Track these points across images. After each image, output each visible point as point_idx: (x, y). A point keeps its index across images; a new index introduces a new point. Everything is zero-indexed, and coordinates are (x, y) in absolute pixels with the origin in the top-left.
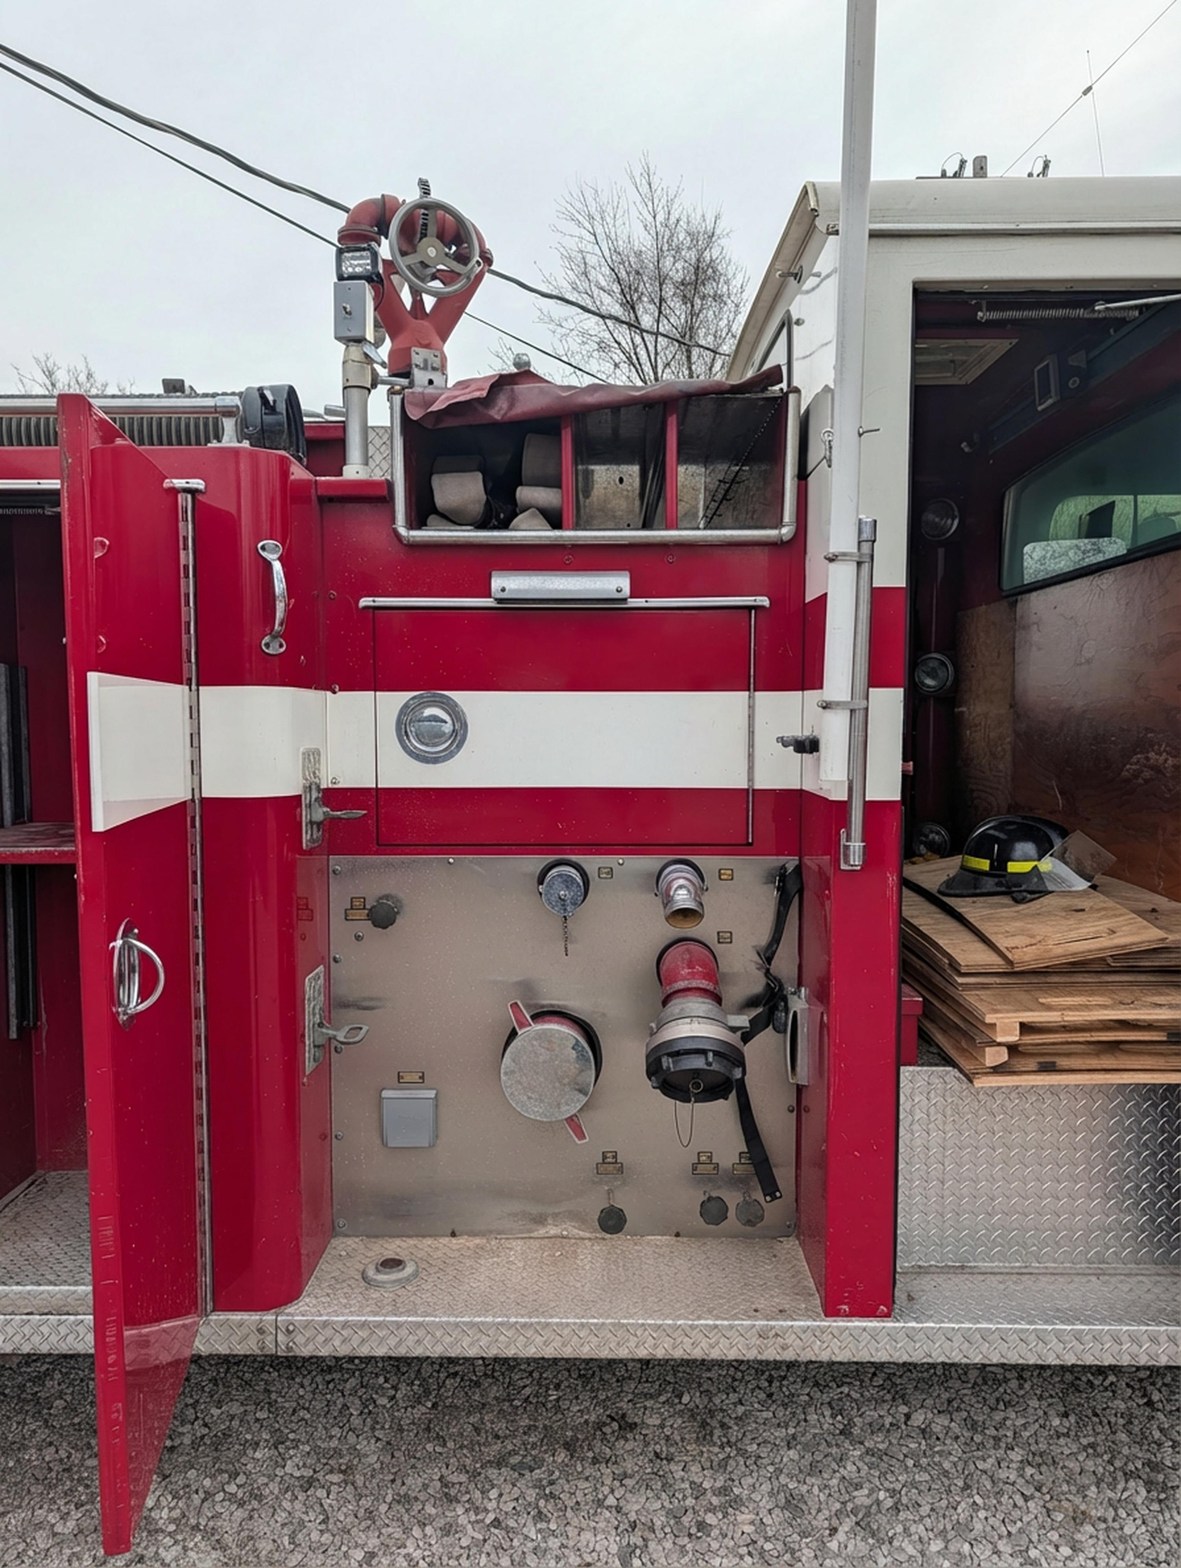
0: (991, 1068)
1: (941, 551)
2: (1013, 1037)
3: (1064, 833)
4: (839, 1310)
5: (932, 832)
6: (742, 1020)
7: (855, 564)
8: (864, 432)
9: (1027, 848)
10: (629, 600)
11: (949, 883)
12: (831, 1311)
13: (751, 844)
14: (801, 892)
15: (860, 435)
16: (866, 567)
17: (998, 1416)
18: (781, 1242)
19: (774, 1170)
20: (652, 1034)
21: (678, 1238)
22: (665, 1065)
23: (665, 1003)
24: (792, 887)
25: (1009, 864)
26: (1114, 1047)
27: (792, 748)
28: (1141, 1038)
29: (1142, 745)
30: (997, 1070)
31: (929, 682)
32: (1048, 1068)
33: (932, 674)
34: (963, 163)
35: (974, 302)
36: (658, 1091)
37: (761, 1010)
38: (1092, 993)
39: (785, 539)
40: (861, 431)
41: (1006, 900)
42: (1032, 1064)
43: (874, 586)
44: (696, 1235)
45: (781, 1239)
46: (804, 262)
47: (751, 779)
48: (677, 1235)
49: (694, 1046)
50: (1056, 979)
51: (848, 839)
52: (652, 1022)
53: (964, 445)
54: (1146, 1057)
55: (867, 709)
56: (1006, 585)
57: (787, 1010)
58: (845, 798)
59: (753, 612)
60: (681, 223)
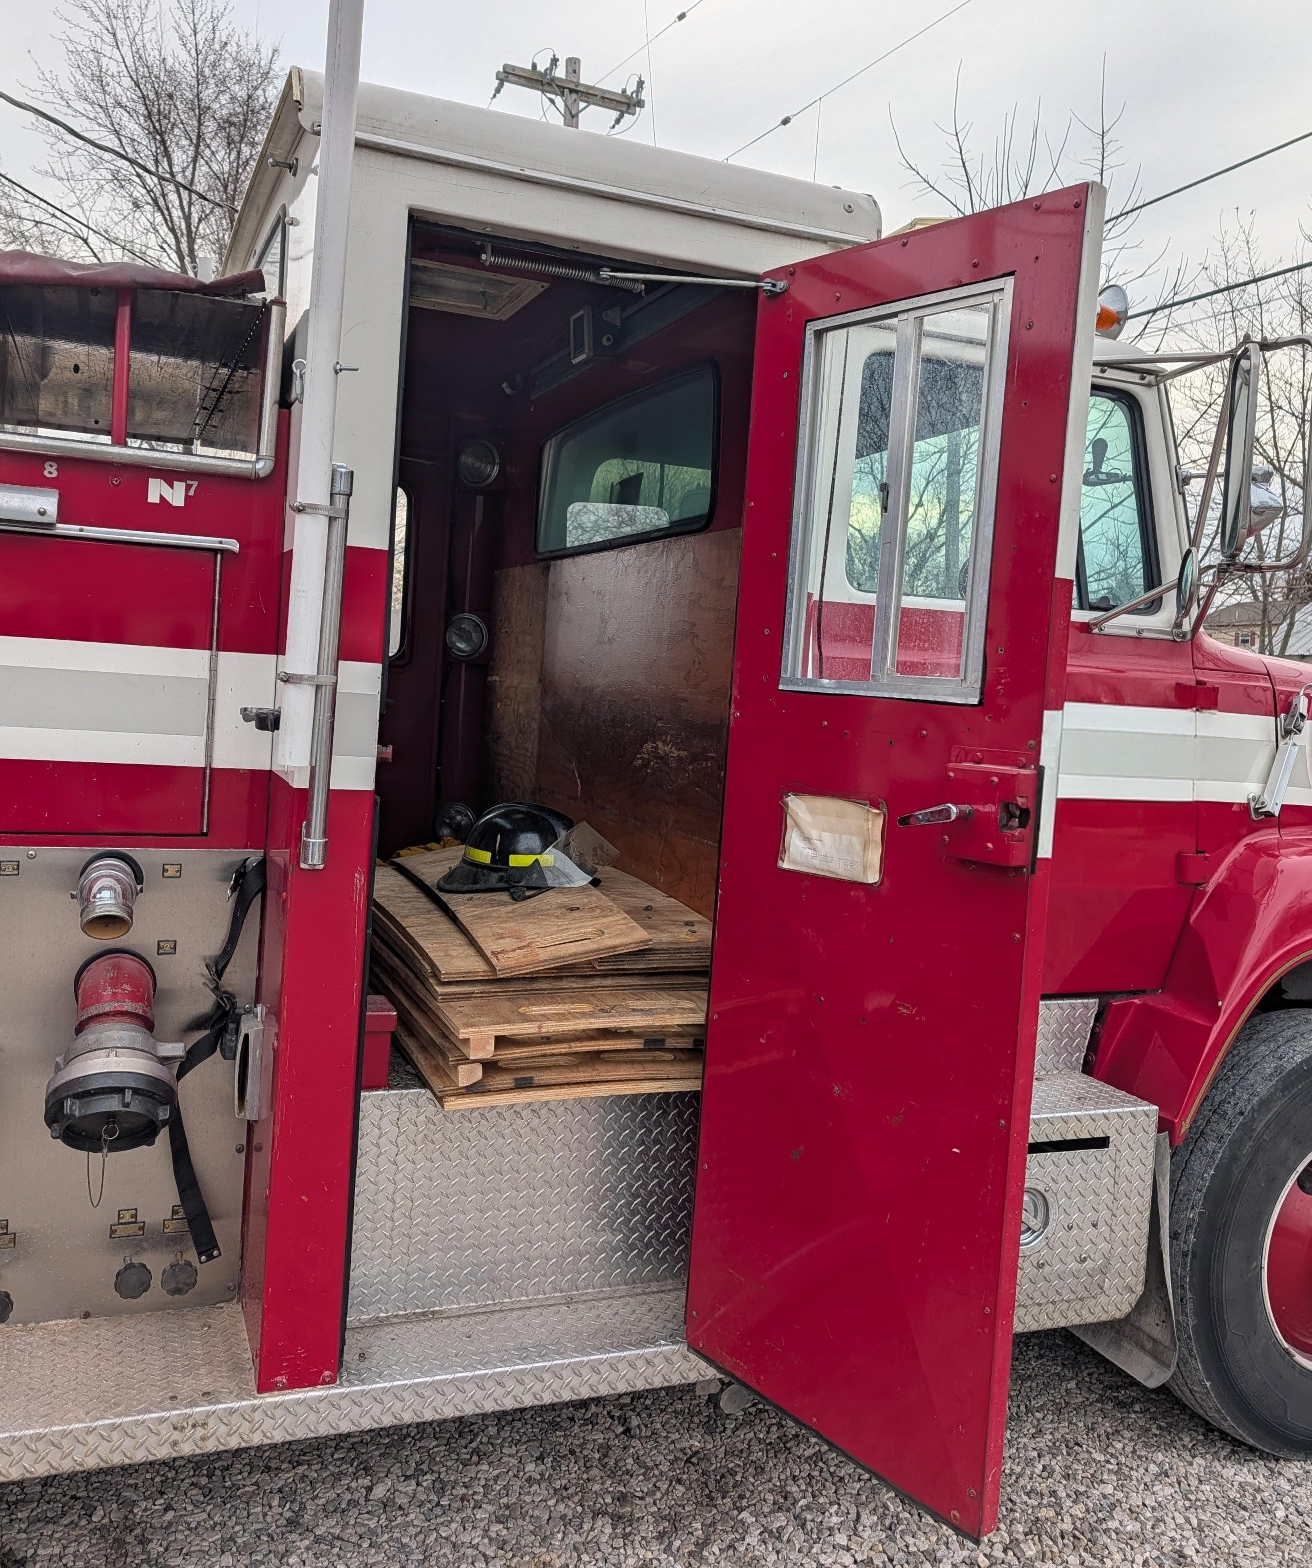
0: (466, 1087)
1: (480, 499)
2: (488, 1052)
3: (569, 825)
4: (277, 1382)
5: (460, 813)
6: (176, 1049)
7: (325, 521)
8: (341, 370)
9: (530, 840)
10: (59, 525)
11: (450, 877)
12: (265, 1386)
13: (205, 835)
14: (263, 890)
15: (337, 373)
16: (338, 525)
17: (472, 1471)
18: (221, 1308)
19: (214, 1224)
20: (58, 1068)
21: (89, 1320)
22: (67, 1110)
23: (80, 1029)
24: (253, 882)
25: (511, 856)
26: (596, 1057)
27: (253, 722)
28: (618, 1047)
29: (652, 735)
30: (472, 1090)
31: (462, 645)
32: (523, 1085)
33: (465, 636)
34: (554, 61)
35: (478, 243)
36: (59, 1141)
37: (208, 1032)
38: (580, 1000)
39: (262, 474)
40: (338, 367)
41: (504, 897)
42: (507, 1080)
43: (348, 544)
44: (112, 1313)
45: (222, 1305)
46: (302, 154)
47: (209, 755)
48: (87, 1315)
49: (110, 1083)
50: (545, 985)
51: (308, 835)
52: (57, 1055)
53: (504, 385)
54: (625, 1067)
55: (336, 684)
56: (543, 547)
57: (237, 1031)
58: (306, 786)
59: (219, 556)
60: (229, 48)
